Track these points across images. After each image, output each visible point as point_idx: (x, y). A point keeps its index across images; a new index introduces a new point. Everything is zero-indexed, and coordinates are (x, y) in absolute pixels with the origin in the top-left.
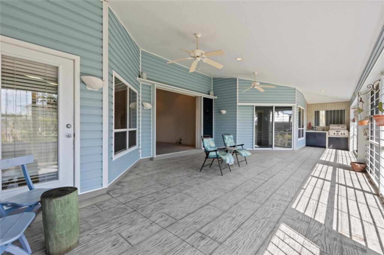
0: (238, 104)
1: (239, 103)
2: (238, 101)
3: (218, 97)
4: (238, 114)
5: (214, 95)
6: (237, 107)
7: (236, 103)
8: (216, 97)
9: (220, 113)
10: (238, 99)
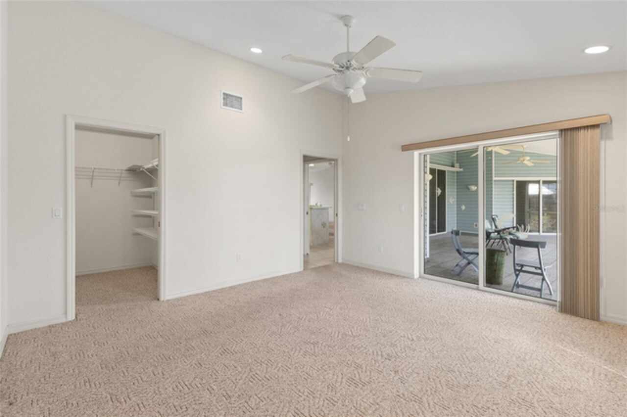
0: (494, 179)
1: (495, 177)
2: (494, 175)
3: (464, 169)
4: (495, 191)
5: (460, 168)
6: (493, 183)
7: (491, 177)
8: (462, 170)
9: (468, 189)
10: (494, 172)
